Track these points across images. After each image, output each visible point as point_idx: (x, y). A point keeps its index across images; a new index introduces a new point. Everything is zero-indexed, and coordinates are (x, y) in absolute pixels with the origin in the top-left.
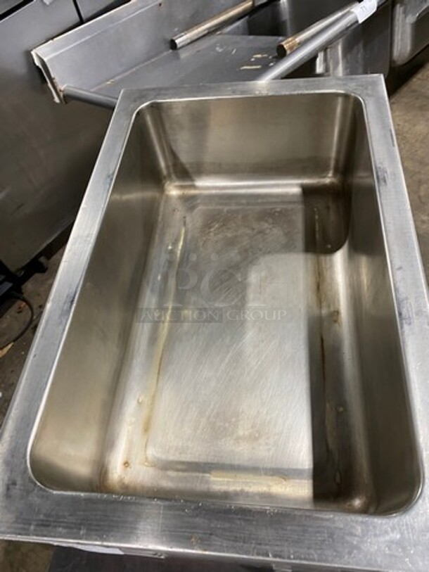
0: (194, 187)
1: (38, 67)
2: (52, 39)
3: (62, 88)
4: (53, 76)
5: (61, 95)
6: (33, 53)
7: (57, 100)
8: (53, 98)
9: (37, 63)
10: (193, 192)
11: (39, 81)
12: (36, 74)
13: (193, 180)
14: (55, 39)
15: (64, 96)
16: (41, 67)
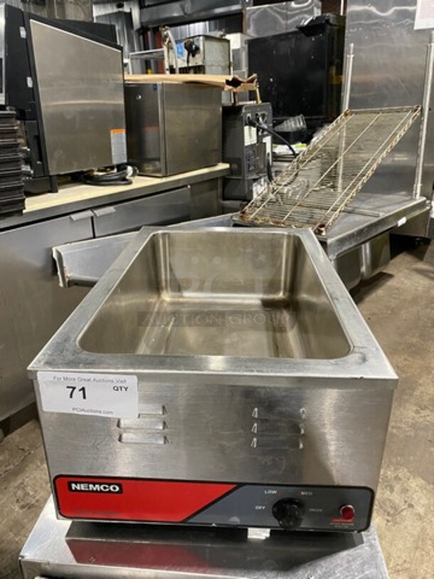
0: (182, 297)
1: (54, 259)
2: (70, 243)
3: (69, 275)
4: (65, 265)
5: (67, 280)
6: (54, 249)
7: (61, 284)
8: (59, 282)
9: (55, 256)
10: (181, 300)
11: (50, 270)
12: (51, 264)
13: (182, 293)
14: (73, 244)
15: (69, 282)
16: (56, 259)
